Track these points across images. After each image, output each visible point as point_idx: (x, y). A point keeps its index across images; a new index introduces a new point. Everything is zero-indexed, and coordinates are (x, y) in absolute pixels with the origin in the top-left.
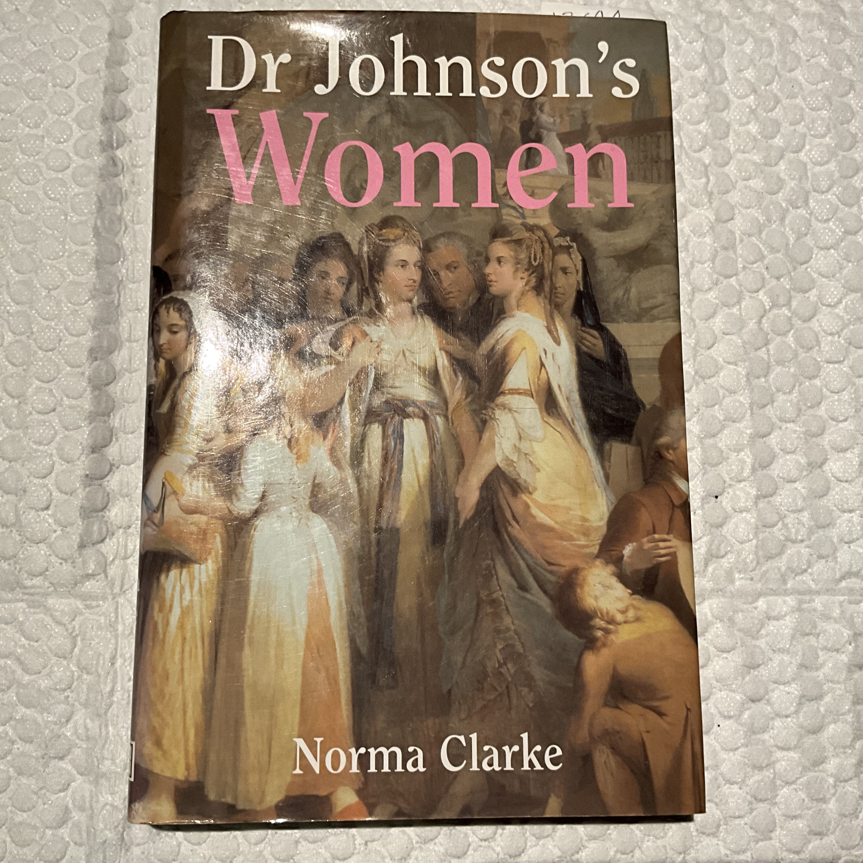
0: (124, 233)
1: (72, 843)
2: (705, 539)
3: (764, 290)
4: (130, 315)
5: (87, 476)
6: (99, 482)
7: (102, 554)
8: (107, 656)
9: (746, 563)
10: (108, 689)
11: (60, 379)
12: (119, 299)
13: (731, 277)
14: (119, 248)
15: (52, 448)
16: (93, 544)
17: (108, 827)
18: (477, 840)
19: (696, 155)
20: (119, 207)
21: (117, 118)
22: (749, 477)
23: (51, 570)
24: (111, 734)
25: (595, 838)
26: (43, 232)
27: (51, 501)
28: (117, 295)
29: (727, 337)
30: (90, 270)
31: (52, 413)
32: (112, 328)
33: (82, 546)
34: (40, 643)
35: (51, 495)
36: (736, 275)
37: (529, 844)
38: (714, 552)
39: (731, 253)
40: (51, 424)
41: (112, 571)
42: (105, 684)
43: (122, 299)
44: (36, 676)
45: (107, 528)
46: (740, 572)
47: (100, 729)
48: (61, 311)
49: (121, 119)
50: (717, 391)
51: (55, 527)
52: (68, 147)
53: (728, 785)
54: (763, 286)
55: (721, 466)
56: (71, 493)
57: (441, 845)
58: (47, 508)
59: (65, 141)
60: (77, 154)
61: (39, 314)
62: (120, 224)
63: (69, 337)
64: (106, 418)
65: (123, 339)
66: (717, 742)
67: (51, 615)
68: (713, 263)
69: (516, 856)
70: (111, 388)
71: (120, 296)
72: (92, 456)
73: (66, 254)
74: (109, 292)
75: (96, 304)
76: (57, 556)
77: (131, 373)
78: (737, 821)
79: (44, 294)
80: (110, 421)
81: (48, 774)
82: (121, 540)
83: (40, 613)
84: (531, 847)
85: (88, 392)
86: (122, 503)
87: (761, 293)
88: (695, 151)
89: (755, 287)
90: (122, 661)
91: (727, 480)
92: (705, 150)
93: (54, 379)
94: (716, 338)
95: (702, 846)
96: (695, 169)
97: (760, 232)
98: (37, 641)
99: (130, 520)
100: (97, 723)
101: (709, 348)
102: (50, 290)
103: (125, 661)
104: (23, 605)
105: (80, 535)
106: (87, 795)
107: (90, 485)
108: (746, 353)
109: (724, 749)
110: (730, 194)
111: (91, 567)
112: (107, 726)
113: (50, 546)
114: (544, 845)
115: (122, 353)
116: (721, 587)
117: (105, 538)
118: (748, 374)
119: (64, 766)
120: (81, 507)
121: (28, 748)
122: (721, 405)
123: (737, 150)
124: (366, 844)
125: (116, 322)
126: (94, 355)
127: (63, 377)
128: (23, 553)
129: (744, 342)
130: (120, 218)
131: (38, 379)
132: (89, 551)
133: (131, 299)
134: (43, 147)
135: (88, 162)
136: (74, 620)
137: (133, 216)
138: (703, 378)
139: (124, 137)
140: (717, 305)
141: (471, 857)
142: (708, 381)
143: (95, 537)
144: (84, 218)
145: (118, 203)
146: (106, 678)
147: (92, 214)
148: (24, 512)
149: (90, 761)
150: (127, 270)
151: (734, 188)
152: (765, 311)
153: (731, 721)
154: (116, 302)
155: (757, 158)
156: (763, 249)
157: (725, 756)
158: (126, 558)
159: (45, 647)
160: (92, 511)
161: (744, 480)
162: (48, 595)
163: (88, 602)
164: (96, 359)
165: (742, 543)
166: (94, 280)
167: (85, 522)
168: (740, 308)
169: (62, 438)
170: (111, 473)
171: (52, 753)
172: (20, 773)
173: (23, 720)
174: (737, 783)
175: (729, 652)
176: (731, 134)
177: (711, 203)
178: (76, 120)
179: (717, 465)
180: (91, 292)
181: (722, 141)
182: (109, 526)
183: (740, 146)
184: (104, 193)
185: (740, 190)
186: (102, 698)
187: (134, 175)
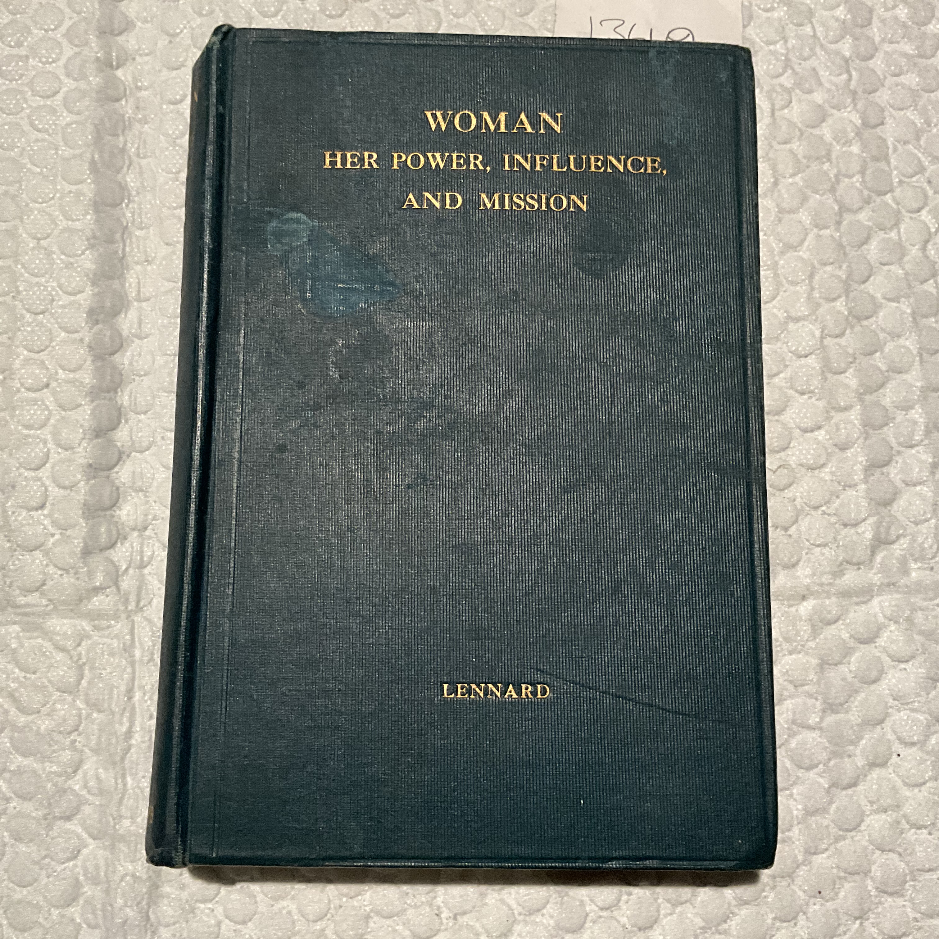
0: (128, 169)
1: (84, 926)
2: (871, 520)
3: (927, 209)
4: (139, 267)
5: (90, 465)
6: (105, 473)
7: (112, 562)
8: (123, 688)
9: (923, 549)
10: (124, 729)
11: (53, 347)
12: (124, 249)
13: (886, 193)
14: (123, 187)
15: (46, 433)
16: (101, 550)
17: (129, 903)
18: (596, 909)
19: (833, 46)
20: (121, 138)
21: (116, 32)
22: (922, 441)
23: (49, 583)
24: (129, 786)
25: (746, 903)
26: (29, 170)
27: (47, 497)
28: (121, 245)
29: (886, 268)
30: (87, 213)
31: (45, 390)
32: (116, 284)
33: (87, 552)
34: (38, 674)
35: (46, 490)
36: (891, 191)
37: (662, 912)
38: (883, 536)
39: (883, 165)
40: (43, 403)
41: (126, 583)
42: (121, 724)
43: (127, 249)
44: (34, 716)
45: (118, 530)
46: (916, 560)
47: (116, 780)
48: (52, 264)
49: (120, 34)
50: (876, 334)
51: (52, 529)
52: (58, 67)
53: (913, 831)
54: (925, 204)
55: (886, 428)
56: (71, 487)
57: (552, 917)
58: (42, 507)
59: (53, 62)
60: (68, 75)
61: (26, 269)
62: (123, 158)
63: (64, 296)
64: (112, 394)
65: (130, 298)
66: (898, 776)
67: (51, 640)
68: (863, 177)
69: (646, 928)
70: (117, 358)
71: (125, 246)
72: (95, 441)
73: (58, 195)
74: (110, 241)
75: (95, 254)
76: (56, 566)
77: (141, 338)
78: (928, 876)
79: (31, 245)
80: (118, 399)
81: (52, 839)
82: (135, 544)
83: (37, 637)
84: (666, 916)
85: (89, 363)
86: (136, 500)
87: (924, 212)
88: (832, 43)
89: (915, 206)
90: (142, 695)
91: (894, 445)
92: (845, 40)
93: (47, 347)
94: (871, 269)
95: (884, 908)
96: (833, 63)
97: (918, 138)
98: (34, 673)
99: (146, 520)
100: (112, 774)
101: (864, 282)
102: (39, 240)
103: (144, 694)
104: (17, 628)
105: (84, 538)
106: (102, 863)
107: (95, 477)
108: (910, 287)
109: (906, 784)
110: (878, 94)
111: (99, 579)
112: (124, 777)
113: (46, 554)
114: (681, 914)
115: (129, 316)
116: (893, 580)
117: (116, 543)
118: (913, 313)
119: (73, 828)
120: (84, 505)
121: (28, 807)
122: (882, 352)
123: (883, 40)
124: (455, 918)
125: (121, 277)
126: (95, 317)
127: (57, 345)
128: (14, 564)
129: (906, 274)
130: (123, 151)
131: (25, 347)
132: (95, 560)
133: (139, 249)
134: (27, 70)
135: (82, 85)
136: (79, 645)
137: (138, 148)
138: (859, 319)
139: (126, 53)
140: (870, 228)
141: (589, 932)
142: (865, 323)
143: (103, 540)
144: (77, 152)
145: (120, 132)
146: (122, 715)
147: (88, 146)
148: (13, 513)
149: (104, 820)
150: (133, 214)
151: (883, 86)
152: (930, 234)
153: (915, 749)
154: (120, 252)
155: (909, 48)
156: (923, 159)
157: (908, 794)
158: (142, 566)
159: (44, 680)
160: (98, 510)
161: (917, 445)
162: (47, 614)
163: (96, 622)
164: (97, 322)
165: (916, 524)
166: (92, 226)
167: (90, 522)
168: (899, 232)
169: (58, 421)
170: (121, 463)
171: (57, 812)
172: (18, 839)
173: (19, 772)
174: (925, 827)
175: (907, 661)
176: (875, 19)
177: (855, 105)
178: (66, 35)
179: (881, 427)
180: (88, 239)
181: (864, 30)
182: (120, 527)
183: (886, 34)
184: (102, 120)
185: (890, 89)
186: (117, 742)
187: (138, 99)
